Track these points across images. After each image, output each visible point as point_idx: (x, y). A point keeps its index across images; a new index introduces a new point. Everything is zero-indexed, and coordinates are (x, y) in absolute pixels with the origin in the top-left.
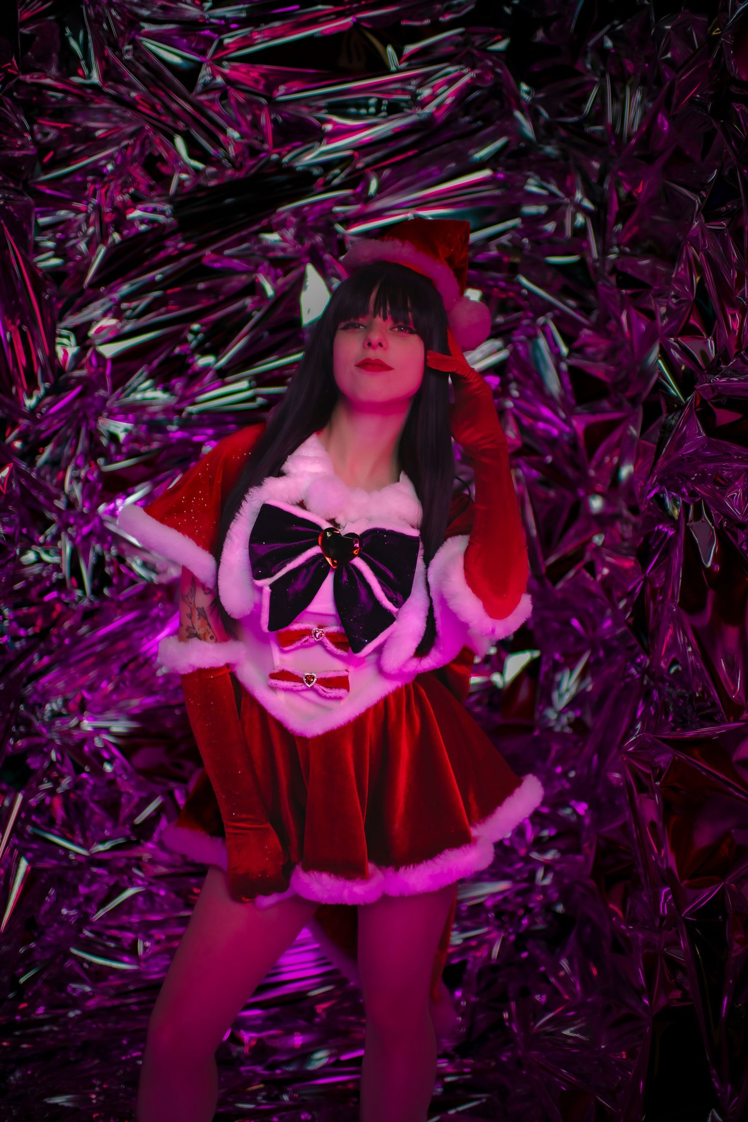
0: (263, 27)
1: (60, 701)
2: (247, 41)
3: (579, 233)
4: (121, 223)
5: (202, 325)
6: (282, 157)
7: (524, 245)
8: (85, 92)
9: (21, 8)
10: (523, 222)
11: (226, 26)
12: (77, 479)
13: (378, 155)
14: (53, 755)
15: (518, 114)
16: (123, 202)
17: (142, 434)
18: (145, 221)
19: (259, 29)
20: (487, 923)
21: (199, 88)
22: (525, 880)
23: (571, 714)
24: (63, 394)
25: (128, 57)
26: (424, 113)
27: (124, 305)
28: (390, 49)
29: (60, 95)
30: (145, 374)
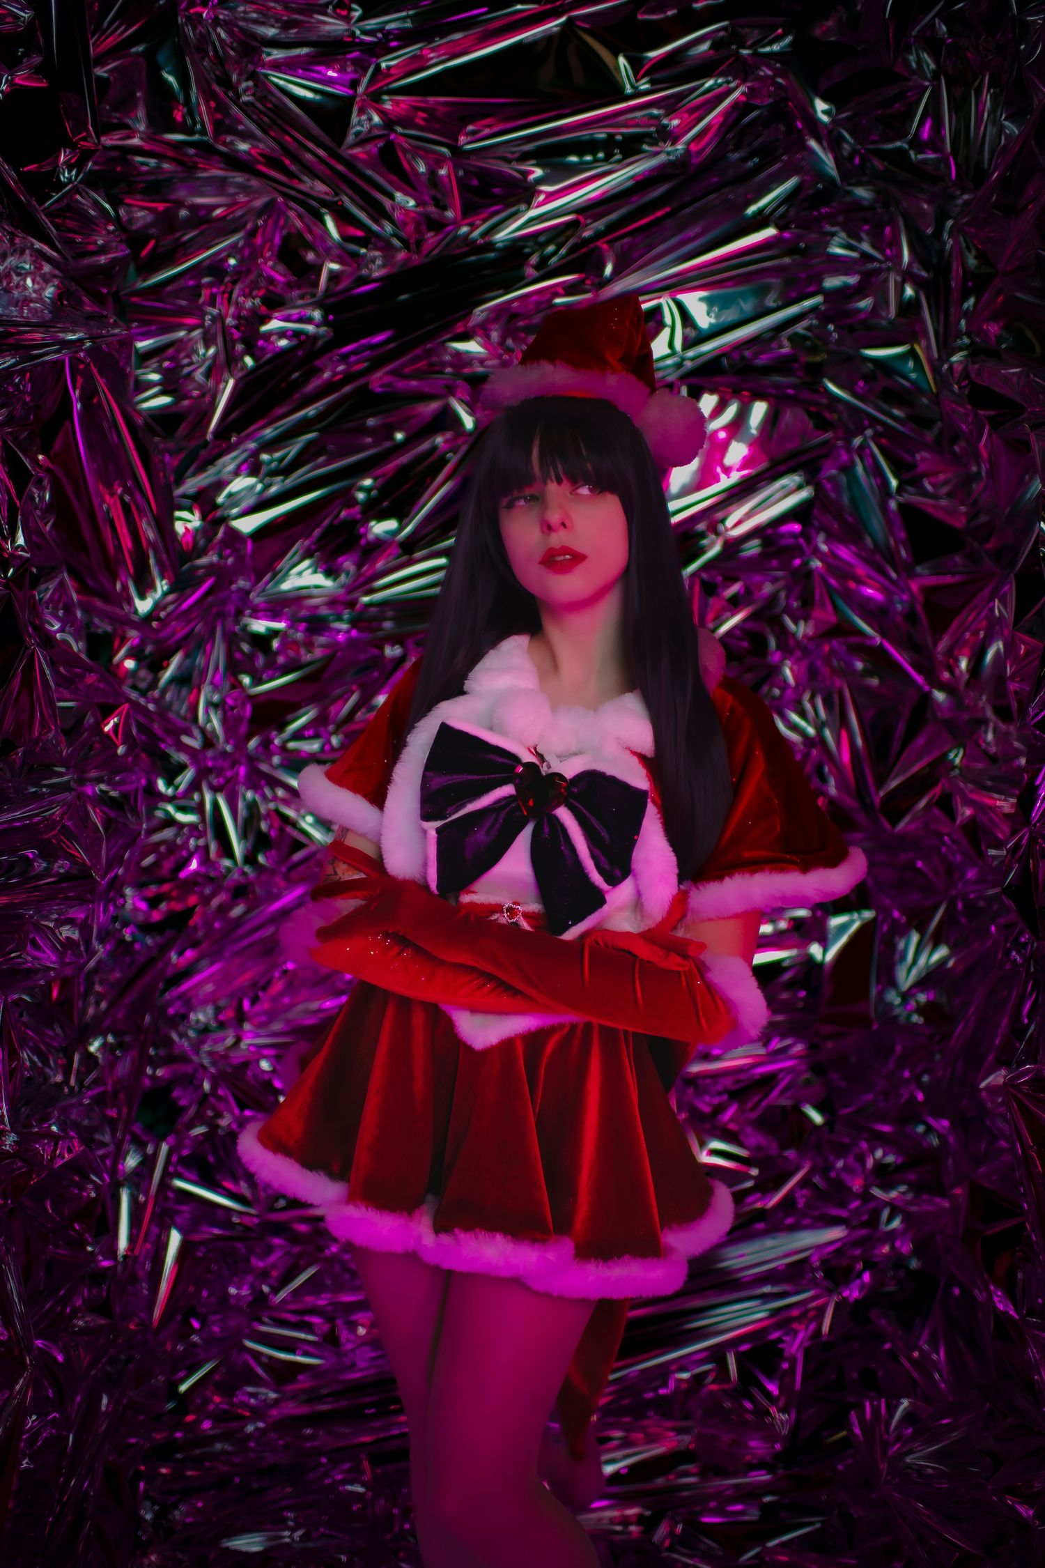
0: (439, 42)
1: (210, 1010)
2: (418, 63)
3: (909, 309)
4: (254, 341)
5: (375, 479)
6: (473, 227)
7: (830, 333)
8: (186, 155)
9: (94, 39)
10: (825, 302)
11: (386, 42)
12: (216, 706)
13: (613, 216)
14: (206, 1086)
15: (813, 144)
16: (253, 311)
17: (299, 636)
18: (288, 333)
19: (432, 46)
20: (814, 1283)
21: (350, 138)
22: (864, 1225)
23: (922, 998)
24: (188, 591)
25: (245, 98)
26: (677, 150)
27: (265, 457)
28: (622, 61)
29: (152, 162)
30: (300, 552)
